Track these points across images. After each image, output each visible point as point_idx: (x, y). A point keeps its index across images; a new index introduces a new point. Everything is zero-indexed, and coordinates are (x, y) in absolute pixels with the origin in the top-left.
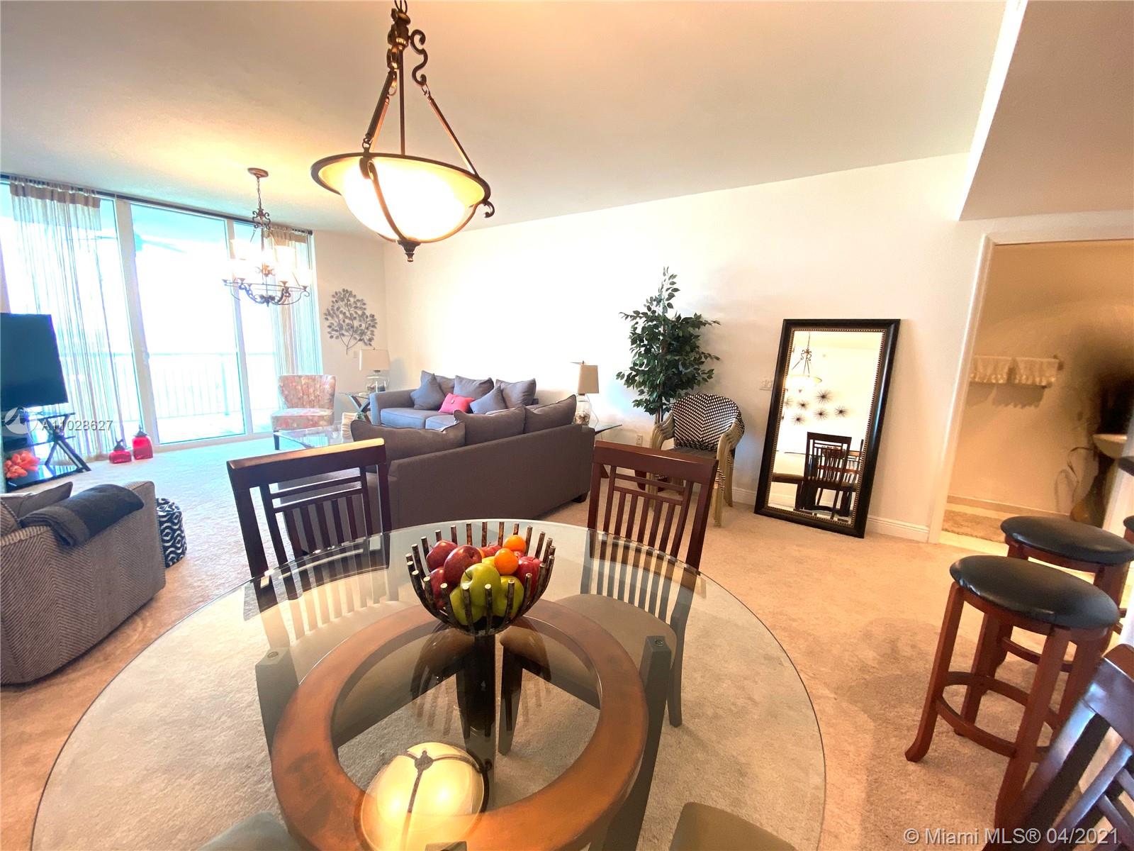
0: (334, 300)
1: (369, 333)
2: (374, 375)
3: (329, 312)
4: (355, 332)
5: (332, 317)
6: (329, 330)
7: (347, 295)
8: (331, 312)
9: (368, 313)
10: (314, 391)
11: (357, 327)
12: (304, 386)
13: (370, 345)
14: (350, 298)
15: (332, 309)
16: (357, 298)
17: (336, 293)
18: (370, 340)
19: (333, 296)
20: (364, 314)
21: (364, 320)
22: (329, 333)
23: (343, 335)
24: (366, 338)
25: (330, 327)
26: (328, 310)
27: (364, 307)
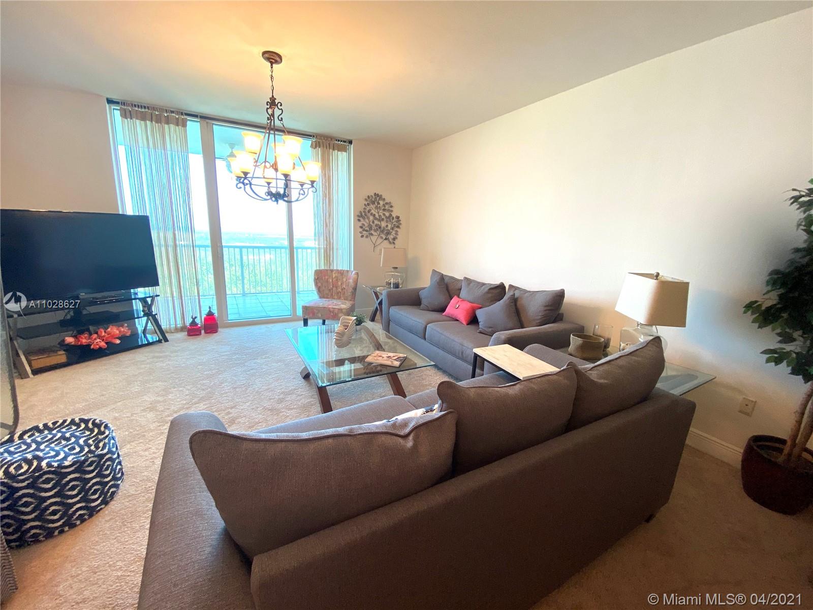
0: (366, 203)
1: (394, 232)
2: (392, 272)
3: (361, 214)
4: (382, 232)
5: (364, 218)
6: (361, 230)
7: (378, 198)
8: (363, 214)
9: (394, 215)
10: (341, 284)
11: (384, 227)
12: (334, 280)
13: (394, 243)
14: (379, 202)
15: (364, 212)
16: (386, 202)
17: (368, 197)
18: (394, 239)
19: (366, 200)
20: (391, 215)
21: (390, 221)
22: (361, 233)
23: (372, 234)
24: (391, 237)
25: (361, 227)
26: (361, 212)
27: (391, 209)
